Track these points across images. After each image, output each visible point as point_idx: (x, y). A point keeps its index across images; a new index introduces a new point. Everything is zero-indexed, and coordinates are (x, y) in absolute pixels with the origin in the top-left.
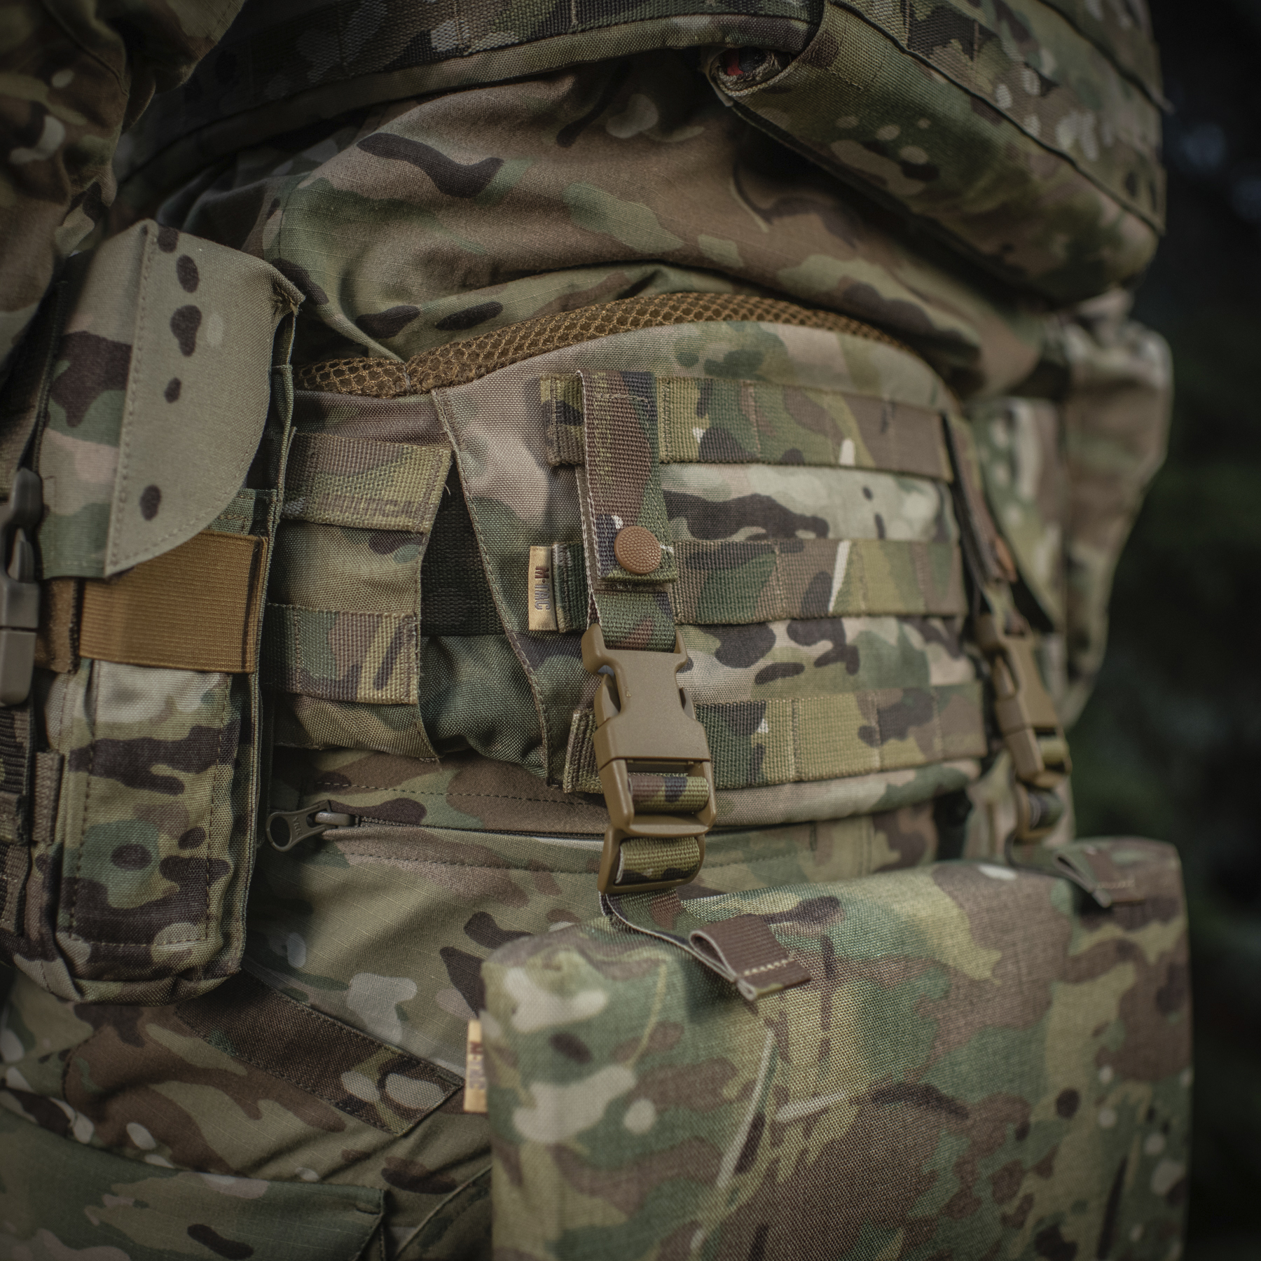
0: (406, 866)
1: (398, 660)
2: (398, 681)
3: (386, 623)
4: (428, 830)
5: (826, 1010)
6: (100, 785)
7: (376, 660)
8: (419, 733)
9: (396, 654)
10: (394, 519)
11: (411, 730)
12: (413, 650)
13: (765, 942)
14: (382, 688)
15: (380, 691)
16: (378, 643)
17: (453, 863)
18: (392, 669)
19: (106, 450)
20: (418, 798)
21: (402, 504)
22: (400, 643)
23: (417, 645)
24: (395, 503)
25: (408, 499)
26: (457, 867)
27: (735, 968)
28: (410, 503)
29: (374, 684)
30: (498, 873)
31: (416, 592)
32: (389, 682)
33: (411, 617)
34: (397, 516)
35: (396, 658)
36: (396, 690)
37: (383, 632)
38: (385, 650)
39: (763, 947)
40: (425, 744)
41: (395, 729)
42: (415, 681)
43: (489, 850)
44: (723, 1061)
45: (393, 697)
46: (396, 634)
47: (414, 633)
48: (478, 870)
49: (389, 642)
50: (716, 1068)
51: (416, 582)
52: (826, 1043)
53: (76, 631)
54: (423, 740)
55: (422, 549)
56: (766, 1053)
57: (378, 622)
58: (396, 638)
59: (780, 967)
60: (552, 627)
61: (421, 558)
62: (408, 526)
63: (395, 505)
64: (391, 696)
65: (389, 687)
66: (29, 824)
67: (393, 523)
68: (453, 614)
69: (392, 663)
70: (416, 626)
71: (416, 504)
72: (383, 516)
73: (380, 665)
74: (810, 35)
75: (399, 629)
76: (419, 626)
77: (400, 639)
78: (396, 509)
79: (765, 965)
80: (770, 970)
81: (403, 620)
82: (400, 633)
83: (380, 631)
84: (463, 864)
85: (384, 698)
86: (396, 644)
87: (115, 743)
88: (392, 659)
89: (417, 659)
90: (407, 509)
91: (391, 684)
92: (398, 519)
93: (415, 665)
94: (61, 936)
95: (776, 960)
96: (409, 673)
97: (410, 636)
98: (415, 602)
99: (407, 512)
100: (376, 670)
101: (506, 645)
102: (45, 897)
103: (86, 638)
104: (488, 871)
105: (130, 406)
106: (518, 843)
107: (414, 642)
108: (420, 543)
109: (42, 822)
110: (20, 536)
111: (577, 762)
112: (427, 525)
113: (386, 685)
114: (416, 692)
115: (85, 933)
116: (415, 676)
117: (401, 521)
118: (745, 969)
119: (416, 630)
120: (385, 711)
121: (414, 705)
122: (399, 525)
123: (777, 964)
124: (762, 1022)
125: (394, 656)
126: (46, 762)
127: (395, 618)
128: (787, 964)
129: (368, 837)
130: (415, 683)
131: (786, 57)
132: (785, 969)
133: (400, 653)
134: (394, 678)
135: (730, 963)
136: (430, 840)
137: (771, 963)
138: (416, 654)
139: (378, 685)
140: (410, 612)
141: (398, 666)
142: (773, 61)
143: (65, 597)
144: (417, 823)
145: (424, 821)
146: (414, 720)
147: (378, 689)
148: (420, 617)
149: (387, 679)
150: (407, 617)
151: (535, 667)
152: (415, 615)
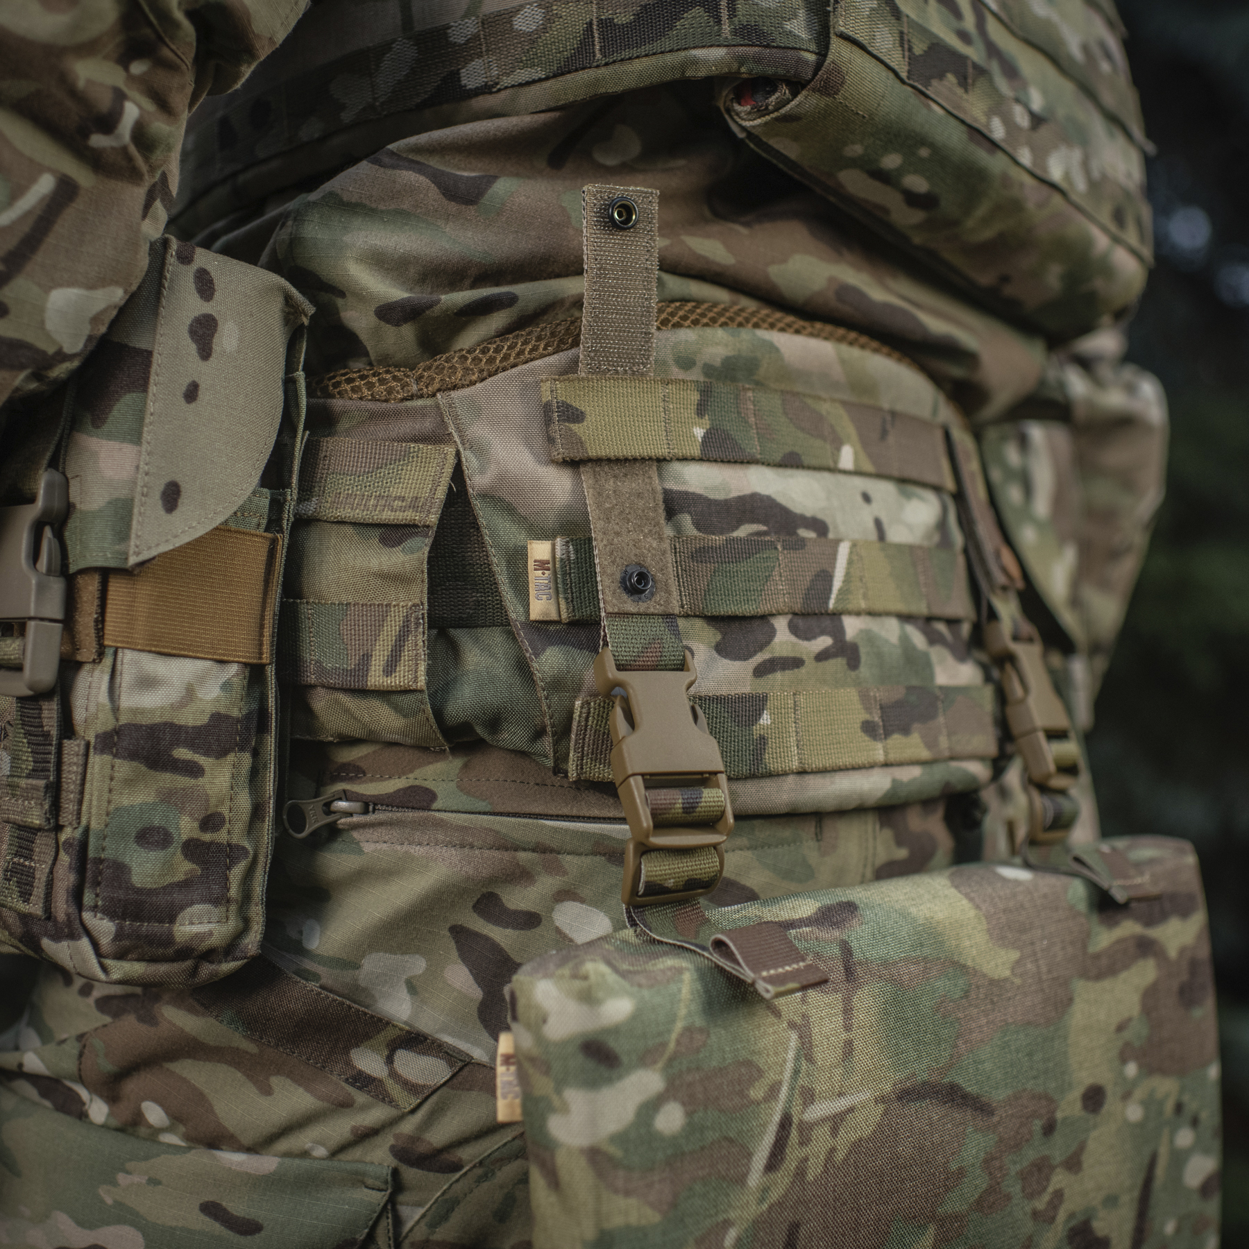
0: (417, 851)
1: (406, 647)
2: (406, 667)
3: (394, 612)
4: (437, 814)
5: (848, 1011)
6: (124, 768)
7: (386, 648)
8: (427, 719)
9: (404, 642)
10: (402, 514)
11: (420, 716)
12: (420, 637)
14: (391, 675)
15: (389, 678)
16: (387, 631)
17: (462, 846)
18: (400, 656)
19: (129, 449)
20: (429, 784)
21: (409, 500)
22: (408, 631)
23: (424, 633)
24: (403, 499)
25: (415, 495)
26: (466, 850)
27: (752, 969)
28: (417, 498)
29: (383, 671)
30: (506, 856)
31: (422, 581)
32: (398, 669)
33: (418, 605)
34: (404, 511)
35: (404, 646)
36: (404, 676)
37: (391, 621)
38: (394, 638)
39: (781, 951)
40: (434, 731)
41: (405, 716)
42: (422, 668)
43: (497, 832)
45: (402, 684)
46: (404, 622)
47: (421, 621)
48: (487, 853)
49: (398, 630)
51: (423, 572)
52: (849, 1044)
53: (101, 621)
54: (432, 727)
55: (429, 541)
56: (791, 1055)
57: (387, 612)
58: (404, 626)
59: (797, 969)
60: (554, 617)
61: (428, 549)
62: (415, 520)
63: (403, 501)
64: (400, 682)
65: (397, 674)
66: (56, 808)
67: (400, 517)
68: (460, 607)
69: (400, 651)
70: (423, 614)
71: (422, 499)
72: (392, 511)
73: (390, 653)
74: (819, 66)
75: (407, 618)
76: (426, 615)
77: (408, 627)
78: (404, 504)
79: (782, 967)
80: (787, 971)
81: (411, 608)
82: (408, 621)
83: (389, 620)
84: (472, 847)
85: (393, 684)
86: (404, 632)
87: (137, 727)
88: (400, 647)
89: (424, 647)
90: (414, 504)
91: (400, 671)
92: (406, 514)
93: (422, 652)
94: (87, 916)
95: (794, 963)
96: (417, 660)
97: (417, 624)
98: (422, 591)
99: (414, 507)
100: (386, 658)
101: (511, 636)
102: (72, 878)
103: (109, 628)
104: (497, 854)
105: (151, 407)
106: (525, 825)
107: (421, 630)
108: (426, 536)
109: (69, 806)
110: (48, 533)
111: (581, 749)
112: (433, 519)
113: (395, 672)
114: (423, 678)
115: (110, 913)
116: (423, 663)
117: (408, 516)
118: (762, 970)
120: (394, 698)
121: (421, 691)
122: (406, 520)
123: (795, 966)
124: (785, 1025)
125: (402, 644)
126: (72, 748)
127: (403, 607)
128: (804, 967)
129: (381, 824)
130: (423, 669)
131: (797, 86)
132: (802, 970)
133: (408, 641)
134: (402, 665)
135: (748, 965)
136: (440, 824)
137: (789, 965)
138: (423, 641)
139: (387, 672)
140: (417, 601)
141: (406, 653)
142: (784, 91)
143: (89, 589)
144: (427, 808)
145: (435, 806)
146: (422, 706)
147: (387, 676)
148: (426, 606)
149: (396, 666)
150: (414, 605)
151: (537, 655)
152: (422, 604)
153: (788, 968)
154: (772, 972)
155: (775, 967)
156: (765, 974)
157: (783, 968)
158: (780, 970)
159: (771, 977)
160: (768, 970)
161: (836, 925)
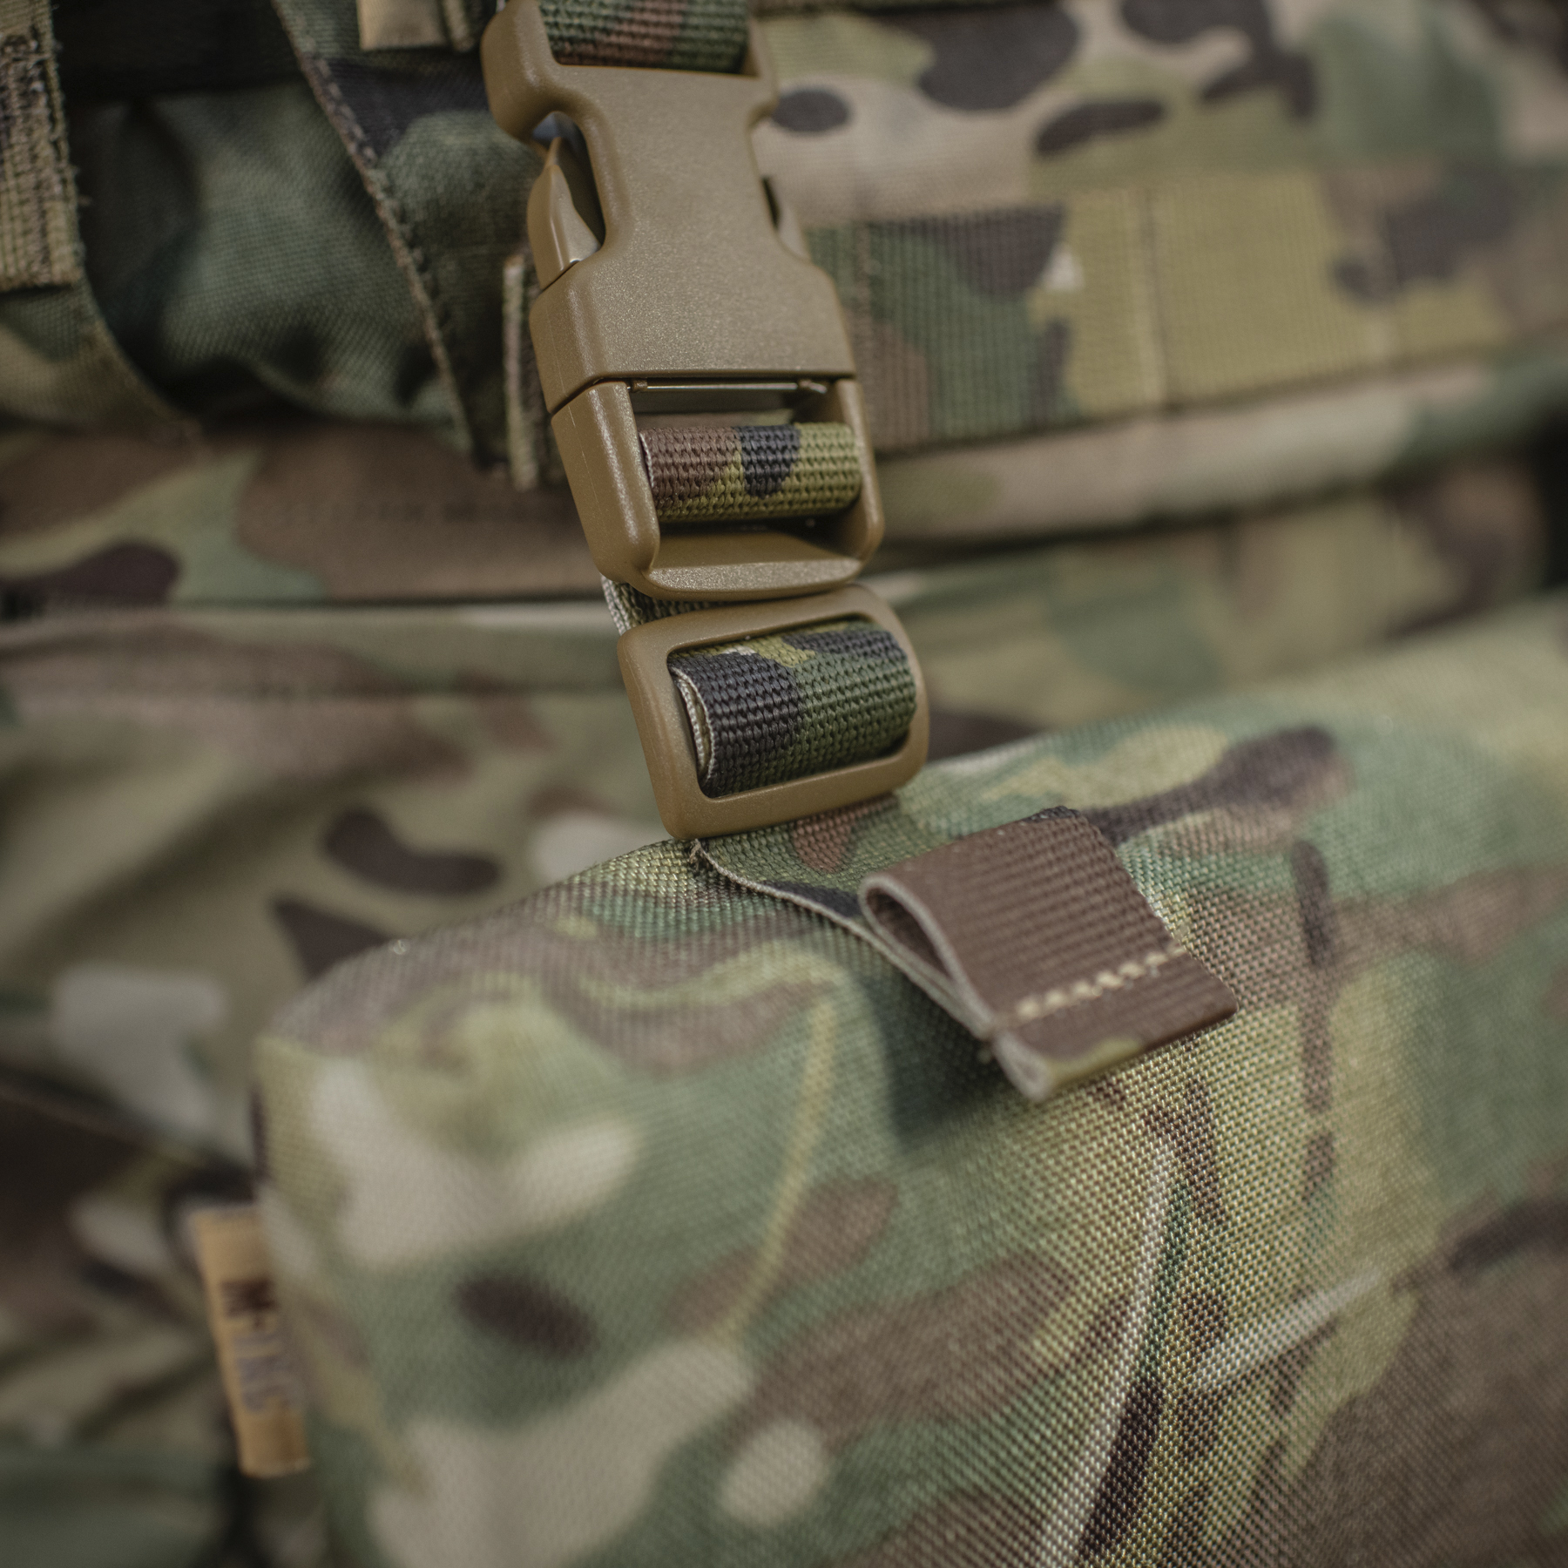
1: (8, 166)
2: (18, 224)
12: (42, 133)
13: (1097, 899)
22: (6, 117)
23: (52, 119)
27: (990, 997)
33: (22, 40)
36: (14, 250)
39: (1091, 917)
42: (62, 220)
44: (1024, 1264)
45: (11, 270)
47: (39, 85)
50: (1007, 1285)
59: (1139, 980)
60: (429, 35)
64: (5, 267)
70: (42, 64)
76: (52, 66)
77: (5, 107)
79: (1089, 976)
80: (1106, 990)
81: (4, 50)
89: (59, 159)
93: (53, 175)
95: (1128, 956)
96: (41, 201)
97: (29, 95)
98: (33, 1)
101: (304, 99)
107: (40, 109)
114: (68, 250)
116: (59, 206)
118: (1022, 995)
119: (44, 77)
121: (67, 288)
123: (1131, 969)
128: (1162, 967)
130: (62, 224)
132: (1156, 984)
133: (10, 146)
134: (7, 217)
135: (974, 981)
137: (1112, 966)
138: (55, 144)
140: (22, 29)
141: (12, 182)
148: (49, 42)
150: (9, 41)
151: (381, 147)
152: (36, 34)
153: (1107, 979)
154: (1056, 999)
155: (1065, 980)
156: (1029, 1009)
157: (1092, 982)
158: (1083, 989)
159: (1048, 1020)
160: (1042, 990)
161: (1281, 796)
